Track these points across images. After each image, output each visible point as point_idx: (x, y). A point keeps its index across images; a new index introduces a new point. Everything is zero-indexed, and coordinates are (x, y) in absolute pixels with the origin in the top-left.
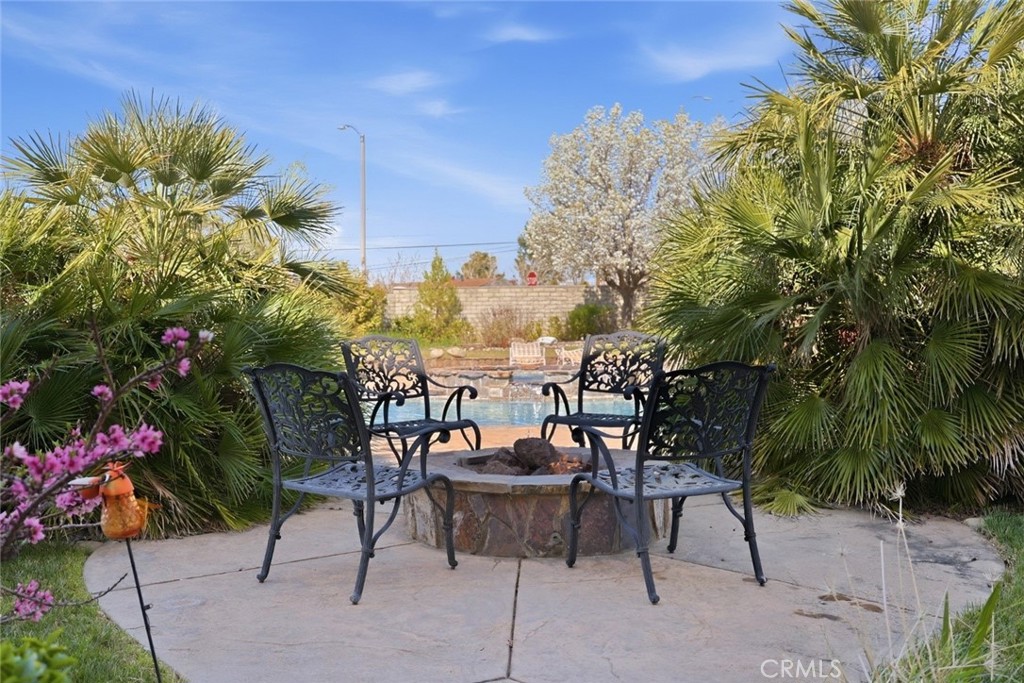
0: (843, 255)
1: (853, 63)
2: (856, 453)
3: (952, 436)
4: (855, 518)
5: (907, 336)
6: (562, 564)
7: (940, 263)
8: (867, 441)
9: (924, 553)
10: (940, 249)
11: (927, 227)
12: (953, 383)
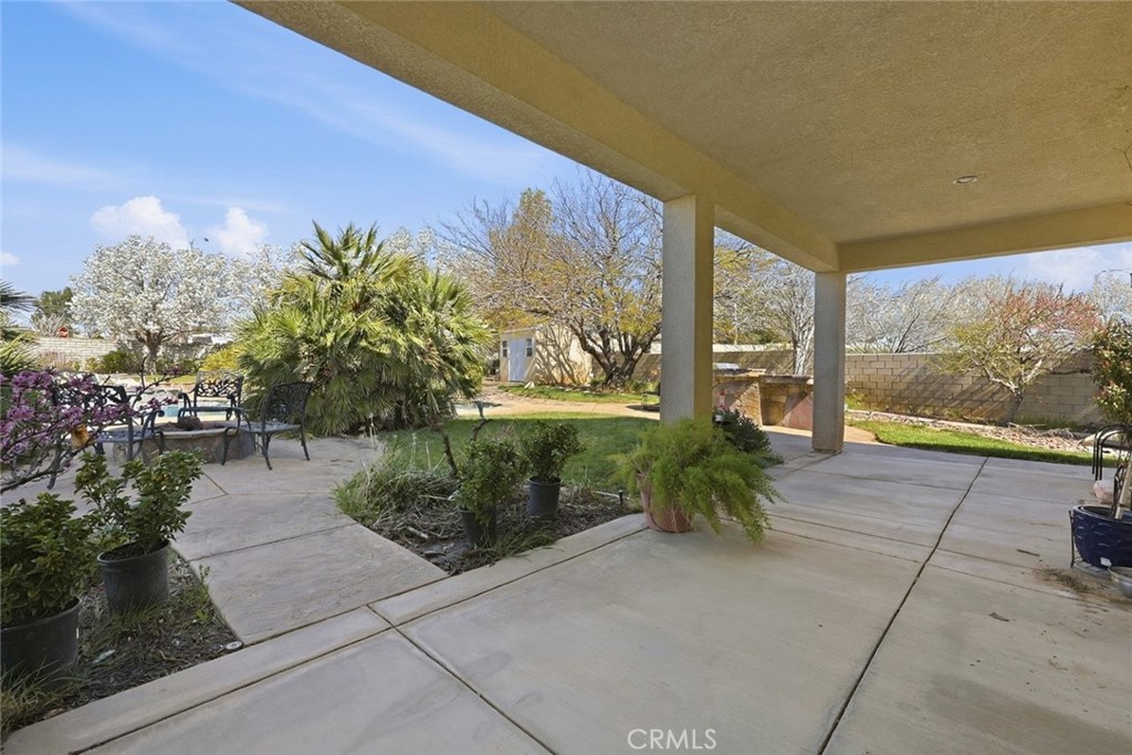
0: (329, 344)
1: (327, 267)
2: (332, 416)
3: (368, 408)
4: (334, 439)
5: (352, 375)
6: (219, 465)
7: (364, 348)
8: (337, 411)
9: (360, 446)
10: (363, 343)
11: (360, 335)
12: (368, 389)
